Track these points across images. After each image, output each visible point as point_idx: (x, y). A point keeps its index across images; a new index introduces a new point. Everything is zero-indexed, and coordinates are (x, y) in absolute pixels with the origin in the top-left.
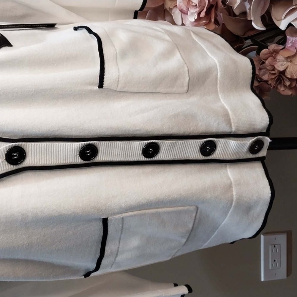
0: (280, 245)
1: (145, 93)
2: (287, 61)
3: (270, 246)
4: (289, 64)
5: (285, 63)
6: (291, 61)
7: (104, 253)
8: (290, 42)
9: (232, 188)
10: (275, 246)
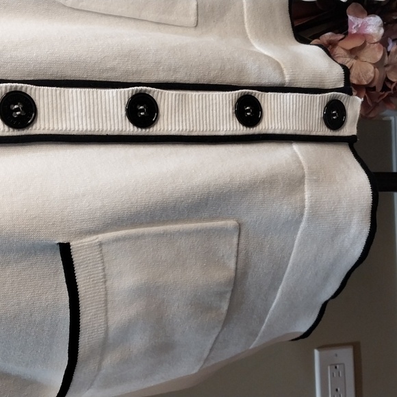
0: (344, 364)
1: (120, 17)
2: (351, 57)
3: (329, 367)
4: (354, 61)
5: (348, 59)
6: (356, 58)
7: (78, 353)
8: (353, 27)
9: (304, 184)
10: (336, 367)
